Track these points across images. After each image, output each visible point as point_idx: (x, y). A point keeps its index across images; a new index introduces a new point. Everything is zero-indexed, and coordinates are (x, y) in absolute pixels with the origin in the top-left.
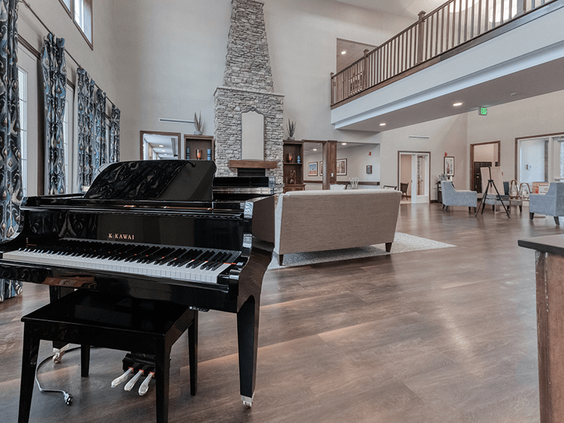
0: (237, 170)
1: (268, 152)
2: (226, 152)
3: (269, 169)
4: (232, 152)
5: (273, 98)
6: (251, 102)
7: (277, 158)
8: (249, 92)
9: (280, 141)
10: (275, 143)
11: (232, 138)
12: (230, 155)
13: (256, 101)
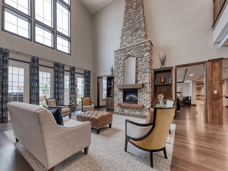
0: (122, 90)
1: (139, 79)
2: (118, 81)
3: (140, 89)
4: (120, 81)
5: (142, 45)
6: (129, 52)
7: (145, 82)
8: (128, 48)
9: (147, 70)
10: (144, 73)
11: (120, 74)
12: (119, 83)
13: (132, 51)
